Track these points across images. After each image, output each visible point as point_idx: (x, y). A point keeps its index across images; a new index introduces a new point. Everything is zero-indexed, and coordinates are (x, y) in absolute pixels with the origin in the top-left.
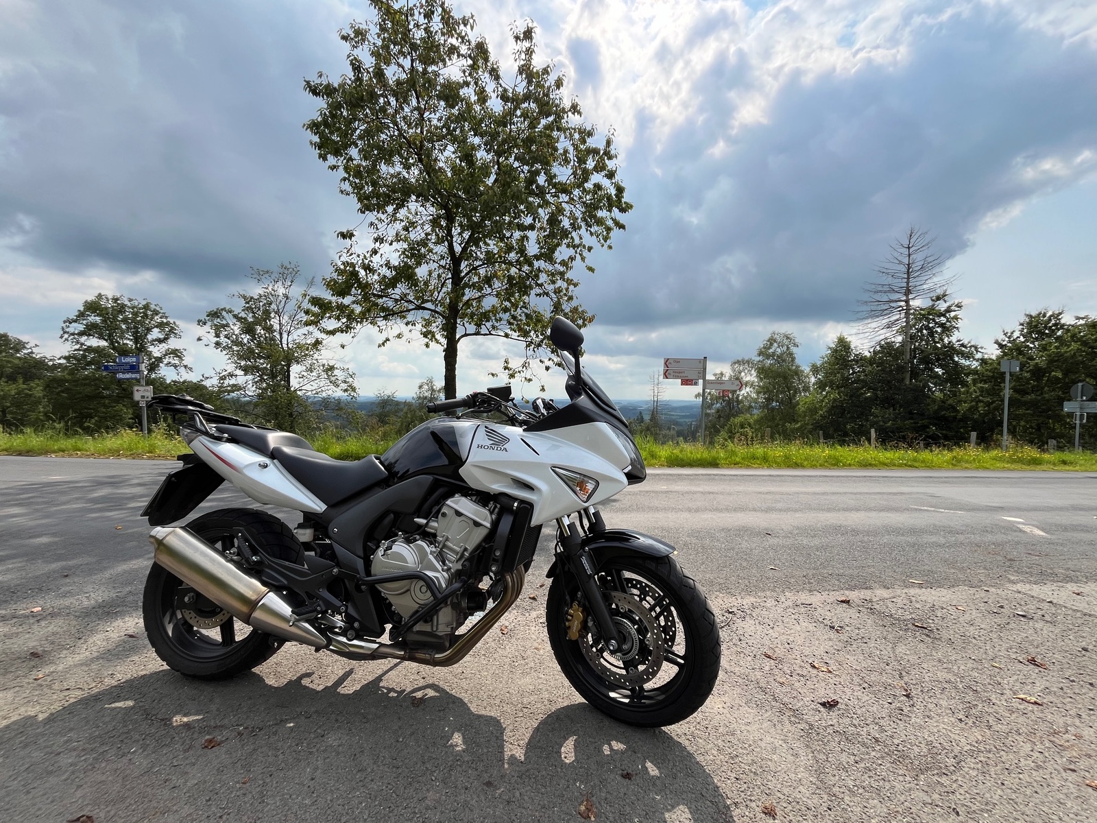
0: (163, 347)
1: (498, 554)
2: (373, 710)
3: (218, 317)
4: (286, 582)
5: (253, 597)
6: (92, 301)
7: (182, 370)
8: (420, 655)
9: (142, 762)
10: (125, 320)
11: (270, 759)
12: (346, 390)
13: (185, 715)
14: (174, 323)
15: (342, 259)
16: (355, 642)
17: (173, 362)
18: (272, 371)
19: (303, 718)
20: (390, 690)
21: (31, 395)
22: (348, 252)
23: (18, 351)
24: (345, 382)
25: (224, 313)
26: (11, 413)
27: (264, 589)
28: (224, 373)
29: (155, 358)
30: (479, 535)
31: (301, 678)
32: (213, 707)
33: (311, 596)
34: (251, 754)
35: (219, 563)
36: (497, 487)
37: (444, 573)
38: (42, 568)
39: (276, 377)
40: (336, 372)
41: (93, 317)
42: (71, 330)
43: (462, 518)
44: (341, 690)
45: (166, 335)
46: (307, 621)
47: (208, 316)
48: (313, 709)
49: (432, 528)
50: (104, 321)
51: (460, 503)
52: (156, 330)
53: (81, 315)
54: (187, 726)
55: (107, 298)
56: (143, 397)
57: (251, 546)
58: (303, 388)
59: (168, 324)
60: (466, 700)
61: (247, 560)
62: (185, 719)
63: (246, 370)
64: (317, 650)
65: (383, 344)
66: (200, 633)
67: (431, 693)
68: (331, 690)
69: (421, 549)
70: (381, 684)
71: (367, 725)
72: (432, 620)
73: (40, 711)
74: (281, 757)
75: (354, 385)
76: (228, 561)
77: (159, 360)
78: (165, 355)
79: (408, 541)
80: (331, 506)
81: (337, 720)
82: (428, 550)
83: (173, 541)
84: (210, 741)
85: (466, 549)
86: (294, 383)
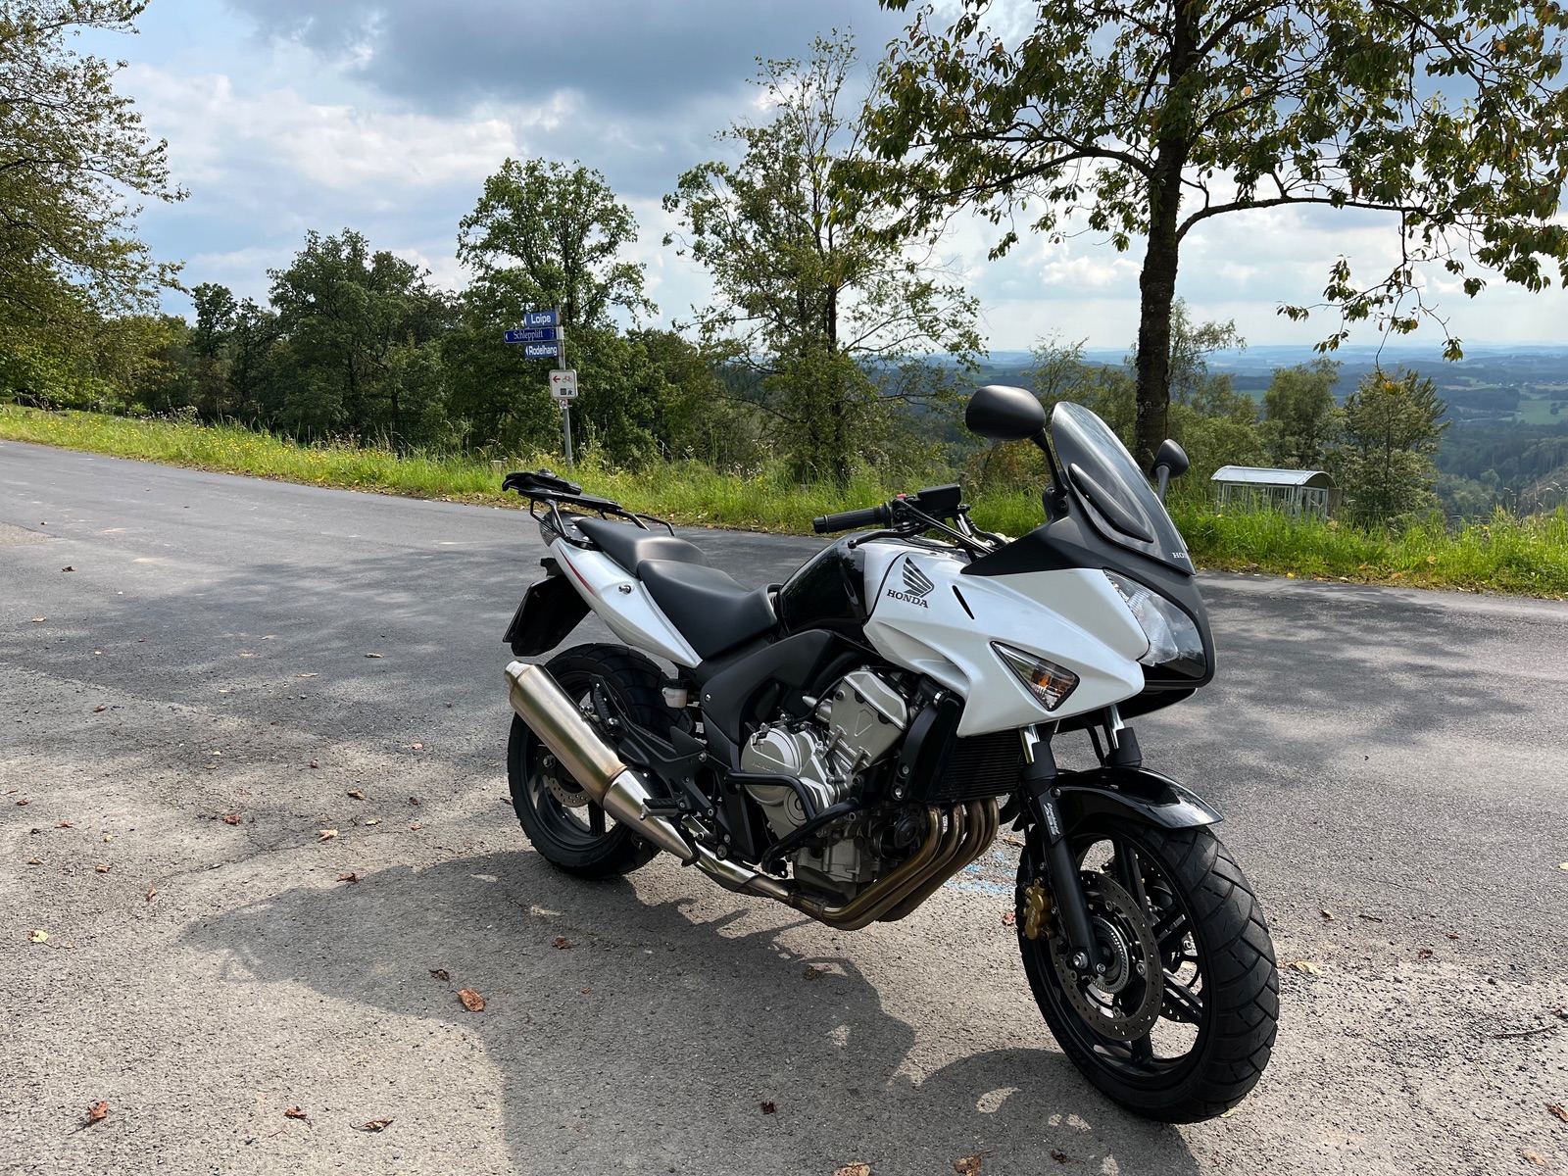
0: (609, 261)
1: (906, 771)
2: (751, 966)
3: (699, 186)
4: (647, 761)
5: (608, 773)
6: (497, 177)
7: (640, 310)
8: (805, 903)
9: (495, 940)
10: (547, 212)
11: (616, 980)
12: (955, 348)
13: (543, 908)
14: (625, 208)
15: (898, 57)
16: (726, 863)
17: (625, 294)
18: (801, 304)
19: (665, 949)
20: (783, 949)
21: (427, 368)
22: (912, 37)
23: (405, 284)
24: (954, 324)
25: (710, 176)
26: (406, 401)
27: (621, 765)
28: (710, 316)
29: (597, 287)
30: (886, 738)
31: (678, 903)
32: (573, 908)
33: (676, 788)
34: (598, 968)
35: (573, 720)
36: (918, 664)
37: (829, 787)
38: (426, 690)
39: (809, 318)
40: (934, 300)
41: (500, 211)
42: (470, 240)
43: (864, 706)
44: (721, 931)
45: (613, 236)
46: (670, 820)
47: (681, 185)
48: (680, 943)
49: (825, 714)
50: (516, 217)
51: (865, 682)
52: (596, 227)
53: (484, 207)
54: (542, 918)
55: (518, 168)
56: (563, 391)
57: (609, 704)
58: (862, 344)
59: (614, 211)
60: (881, 993)
61: (603, 721)
62: (543, 912)
63: (753, 306)
64: (685, 864)
65: (1001, 250)
66: (570, 812)
67: (837, 969)
68: (709, 928)
69: (804, 741)
70: (776, 939)
71: (736, 981)
72: (822, 856)
73: (414, 862)
74: (628, 981)
75: (976, 330)
76: (584, 720)
77: (603, 290)
78: (612, 280)
79: (792, 729)
80: (709, 658)
81: (702, 964)
82: (813, 747)
83: (526, 681)
84: (561, 941)
85: (864, 756)
86: (844, 333)
